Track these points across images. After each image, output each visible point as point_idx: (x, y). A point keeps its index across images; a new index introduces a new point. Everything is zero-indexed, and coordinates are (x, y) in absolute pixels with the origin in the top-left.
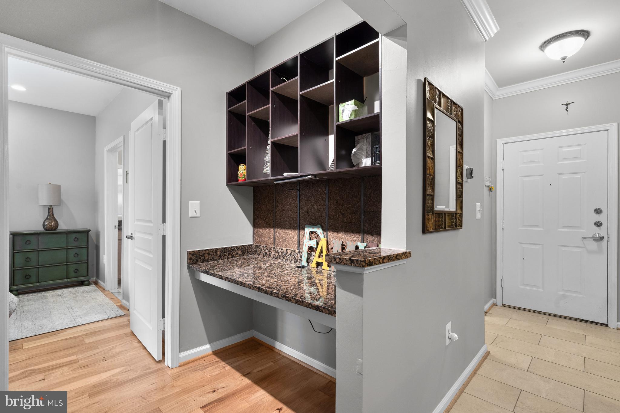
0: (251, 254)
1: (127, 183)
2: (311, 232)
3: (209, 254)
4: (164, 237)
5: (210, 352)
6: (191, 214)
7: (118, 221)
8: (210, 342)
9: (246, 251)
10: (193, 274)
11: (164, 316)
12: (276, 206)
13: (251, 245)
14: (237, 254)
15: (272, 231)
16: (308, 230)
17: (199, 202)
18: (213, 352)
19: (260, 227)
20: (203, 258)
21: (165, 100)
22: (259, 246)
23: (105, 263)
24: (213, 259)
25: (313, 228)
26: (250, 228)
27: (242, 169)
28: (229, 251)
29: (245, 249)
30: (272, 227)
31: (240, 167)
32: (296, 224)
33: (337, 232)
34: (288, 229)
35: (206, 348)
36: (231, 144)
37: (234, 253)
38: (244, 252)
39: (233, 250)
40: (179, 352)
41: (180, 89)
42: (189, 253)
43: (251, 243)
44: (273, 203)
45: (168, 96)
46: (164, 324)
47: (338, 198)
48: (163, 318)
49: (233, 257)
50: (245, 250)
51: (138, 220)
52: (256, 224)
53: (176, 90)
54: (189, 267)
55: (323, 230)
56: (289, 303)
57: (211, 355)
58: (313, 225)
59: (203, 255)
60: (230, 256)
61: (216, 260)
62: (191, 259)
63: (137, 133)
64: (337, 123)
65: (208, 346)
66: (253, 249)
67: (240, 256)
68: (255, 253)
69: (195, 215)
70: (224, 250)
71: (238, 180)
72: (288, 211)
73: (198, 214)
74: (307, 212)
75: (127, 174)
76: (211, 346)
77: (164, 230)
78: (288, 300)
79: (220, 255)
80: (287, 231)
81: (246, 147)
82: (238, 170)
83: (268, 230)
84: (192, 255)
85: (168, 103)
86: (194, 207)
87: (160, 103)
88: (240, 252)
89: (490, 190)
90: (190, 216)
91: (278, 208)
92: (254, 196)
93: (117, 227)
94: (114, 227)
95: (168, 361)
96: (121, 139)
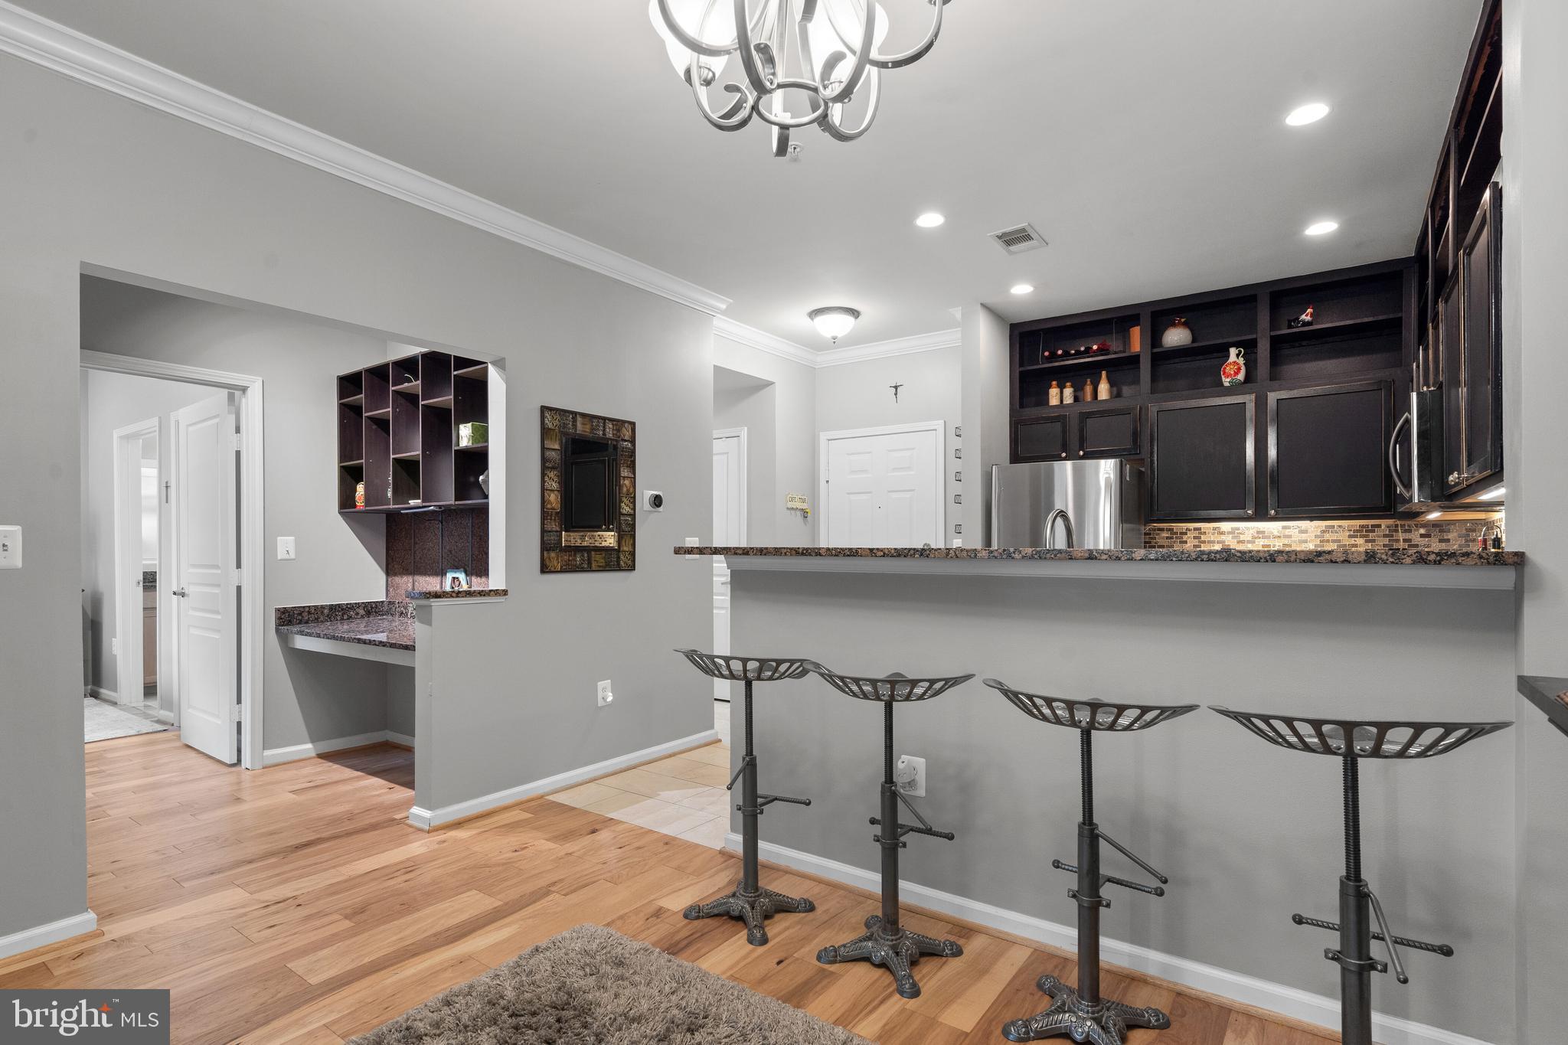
0: (383, 615)
1: (167, 502)
2: (454, 578)
3: (309, 613)
4: (239, 589)
5: (313, 754)
6: (281, 554)
7: (144, 573)
8: (312, 741)
9: (373, 610)
10: (284, 639)
11: (239, 701)
12: (415, 543)
13: (382, 602)
14: (357, 614)
15: (410, 579)
16: (450, 576)
17: (293, 538)
18: (318, 755)
19: (395, 575)
20: (300, 617)
21: (237, 393)
22: (394, 603)
23: (115, 652)
24: (317, 620)
25: (456, 572)
26: (381, 576)
27: (360, 489)
28: (342, 610)
29: (372, 608)
30: (410, 574)
31: (358, 486)
32: (438, 567)
33: (481, 577)
34: (429, 575)
35: (307, 748)
36: (344, 454)
37: (352, 613)
38: (369, 612)
39: (349, 608)
40: (264, 749)
41: (261, 379)
42: (278, 610)
43: (383, 598)
44: (411, 539)
45: (244, 389)
46: (240, 712)
47: (481, 534)
48: (238, 704)
49: (350, 617)
50: (371, 610)
51: (194, 566)
52: (390, 571)
53: (254, 382)
54: (277, 630)
55: (467, 575)
56: (385, 648)
57: (314, 758)
58: (457, 569)
59: (300, 614)
60: (345, 617)
61: (322, 622)
62: (280, 618)
63: (190, 429)
64: (456, 448)
65: (310, 746)
66: (386, 608)
67: (362, 617)
68: (387, 613)
69: (287, 557)
70: (333, 608)
71: (355, 506)
72: (429, 550)
73: (292, 555)
74: (450, 551)
75: (167, 487)
76: (314, 746)
77: (240, 578)
78: (384, 646)
79: (328, 615)
80: (428, 579)
81: (363, 461)
82: (356, 491)
83: (405, 578)
84: (283, 613)
85: (244, 400)
86: (285, 546)
87: (231, 398)
88: (362, 612)
89: (805, 514)
90: (279, 558)
91: (417, 546)
92: (387, 527)
93: (141, 583)
94: (135, 584)
95: (246, 761)
96: (155, 421)
